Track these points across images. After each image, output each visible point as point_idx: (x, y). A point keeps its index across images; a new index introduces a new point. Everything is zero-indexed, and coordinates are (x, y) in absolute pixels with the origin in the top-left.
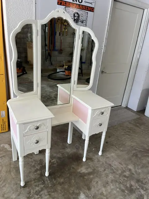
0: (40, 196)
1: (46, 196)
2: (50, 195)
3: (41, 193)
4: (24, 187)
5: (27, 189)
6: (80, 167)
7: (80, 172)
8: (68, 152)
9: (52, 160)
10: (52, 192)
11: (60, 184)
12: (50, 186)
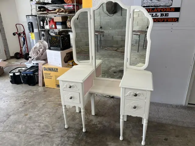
0: (68, 140)
1: (71, 142)
2: (73, 143)
3: (71, 139)
4: (67, 129)
5: (66, 131)
6: (112, 141)
7: (108, 144)
8: (117, 125)
9: (99, 124)
10: (76, 143)
11: (86, 142)
12: (79, 138)
